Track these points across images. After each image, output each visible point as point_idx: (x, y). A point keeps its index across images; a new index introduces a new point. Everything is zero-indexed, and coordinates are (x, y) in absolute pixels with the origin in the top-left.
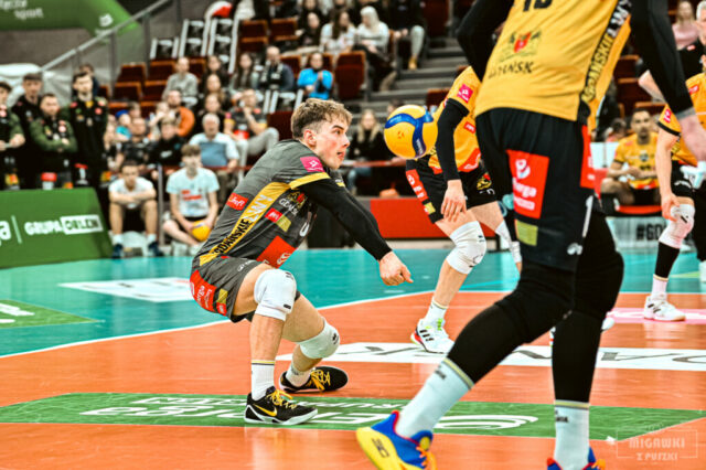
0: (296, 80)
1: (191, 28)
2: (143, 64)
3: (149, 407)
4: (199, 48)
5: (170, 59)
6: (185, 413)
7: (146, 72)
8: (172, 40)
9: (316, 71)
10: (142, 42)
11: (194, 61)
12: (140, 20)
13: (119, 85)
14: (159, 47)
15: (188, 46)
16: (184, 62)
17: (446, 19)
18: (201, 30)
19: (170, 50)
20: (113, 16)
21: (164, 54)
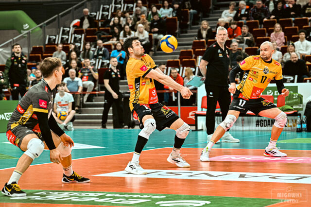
0: (110, 54)
1: (64, 31)
2: (43, 46)
3: (41, 196)
4: (67, 40)
5: (55, 44)
6: (57, 198)
7: (43, 50)
8: (56, 36)
9: (119, 51)
10: (42, 36)
11: (65, 45)
12: (41, 27)
13: (31, 55)
14: (50, 39)
15: (62, 38)
16: (61, 46)
17: (176, 29)
18: (69, 32)
19: (55, 40)
20: (29, 25)
21: (52, 42)
